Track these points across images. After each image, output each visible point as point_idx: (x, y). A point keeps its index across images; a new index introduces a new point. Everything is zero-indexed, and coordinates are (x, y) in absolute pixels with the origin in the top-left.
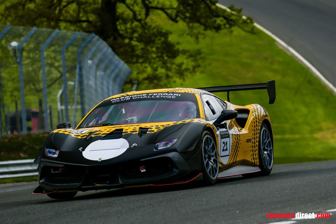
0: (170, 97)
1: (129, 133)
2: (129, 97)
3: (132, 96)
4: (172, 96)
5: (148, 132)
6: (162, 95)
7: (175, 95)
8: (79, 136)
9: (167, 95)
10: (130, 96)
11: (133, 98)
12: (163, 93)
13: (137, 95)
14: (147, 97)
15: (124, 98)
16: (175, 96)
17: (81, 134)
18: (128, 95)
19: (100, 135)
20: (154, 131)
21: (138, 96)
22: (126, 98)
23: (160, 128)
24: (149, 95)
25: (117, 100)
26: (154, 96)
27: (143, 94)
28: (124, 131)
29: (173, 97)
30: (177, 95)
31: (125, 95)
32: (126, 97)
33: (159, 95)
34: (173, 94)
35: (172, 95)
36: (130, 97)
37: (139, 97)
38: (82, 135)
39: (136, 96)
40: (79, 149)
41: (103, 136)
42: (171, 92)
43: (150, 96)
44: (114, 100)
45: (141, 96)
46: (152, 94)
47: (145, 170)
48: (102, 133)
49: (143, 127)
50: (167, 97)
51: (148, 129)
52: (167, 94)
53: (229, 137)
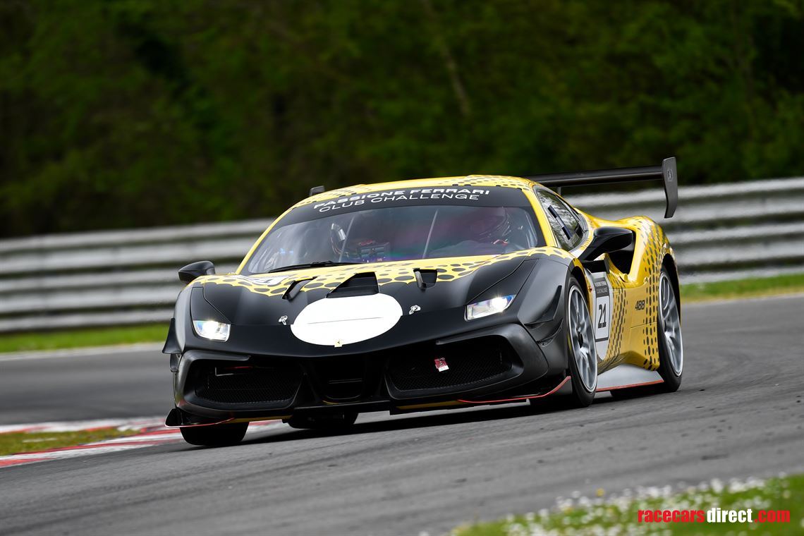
0: (466, 198)
1: (394, 281)
2: (361, 199)
3: (369, 196)
4: (469, 195)
5: (438, 280)
6: (445, 193)
7: (474, 191)
8: (268, 290)
9: (457, 193)
10: (361, 195)
11: (372, 201)
12: (446, 188)
13: (380, 192)
14: (408, 197)
15: (346, 200)
16: (476, 193)
17: (269, 286)
18: (354, 194)
19: (323, 287)
20: (453, 277)
21: (383, 195)
22: (354, 202)
23: (464, 269)
24: (412, 192)
25: (332, 205)
26: (425, 195)
27: (394, 191)
28: (378, 277)
29: (471, 196)
30: (482, 192)
31: (347, 194)
32: (352, 199)
33: (437, 193)
34: (472, 191)
35: (469, 192)
36: (364, 197)
37: (386, 198)
38: (272, 289)
39: (378, 195)
40: (280, 321)
41: (331, 288)
42: (463, 184)
43: (414, 195)
44: (322, 207)
45: (391, 196)
46: (417, 191)
47: (446, 368)
48: (325, 282)
49: (422, 268)
50: (456, 197)
51: (435, 271)
52: (455, 191)
53: (607, 294)
